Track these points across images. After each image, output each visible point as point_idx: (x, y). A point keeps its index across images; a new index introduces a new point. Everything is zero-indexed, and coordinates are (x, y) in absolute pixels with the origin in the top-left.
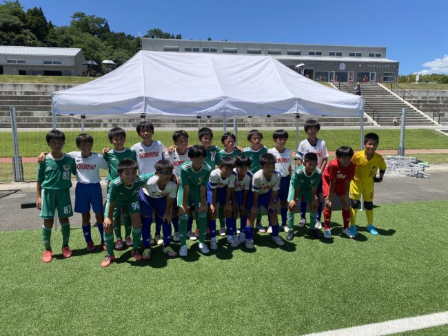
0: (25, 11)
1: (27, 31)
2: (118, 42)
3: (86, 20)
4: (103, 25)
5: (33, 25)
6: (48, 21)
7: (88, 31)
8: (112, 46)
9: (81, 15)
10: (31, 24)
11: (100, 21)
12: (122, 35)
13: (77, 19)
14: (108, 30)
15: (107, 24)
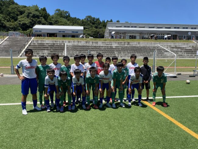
0: (40, 9)
1: (42, 17)
2: (74, 21)
3: (61, 12)
4: (67, 14)
5: (43, 15)
6: (48, 13)
7: (62, 17)
8: (72, 23)
9: (59, 10)
10: (42, 15)
11: (67, 12)
12: (75, 18)
13: (57, 12)
14: (70, 16)
15: (69, 14)
